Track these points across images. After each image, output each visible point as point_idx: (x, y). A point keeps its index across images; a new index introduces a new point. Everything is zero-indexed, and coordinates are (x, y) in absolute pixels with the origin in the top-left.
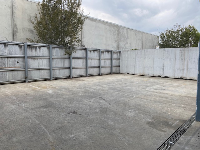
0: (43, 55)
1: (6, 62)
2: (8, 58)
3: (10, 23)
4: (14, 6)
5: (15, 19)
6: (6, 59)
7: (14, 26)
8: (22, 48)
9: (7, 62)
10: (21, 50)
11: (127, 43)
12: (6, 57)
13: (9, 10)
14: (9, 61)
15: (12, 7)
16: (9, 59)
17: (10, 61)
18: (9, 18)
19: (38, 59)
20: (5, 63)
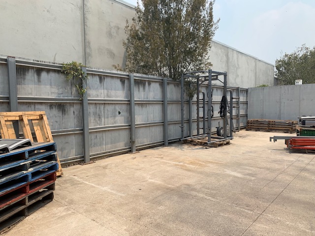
0: (154, 98)
1: (102, 113)
2: (105, 105)
3: (80, 38)
4: (86, 5)
5: (87, 32)
6: (102, 107)
7: (86, 44)
8: (126, 85)
9: (104, 112)
10: (124, 88)
11: (238, 76)
12: (102, 104)
13: (78, 14)
14: (106, 111)
15: (83, 8)
16: (107, 107)
17: (108, 111)
18: (79, 28)
19: (148, 105)
20: (100, 114)
